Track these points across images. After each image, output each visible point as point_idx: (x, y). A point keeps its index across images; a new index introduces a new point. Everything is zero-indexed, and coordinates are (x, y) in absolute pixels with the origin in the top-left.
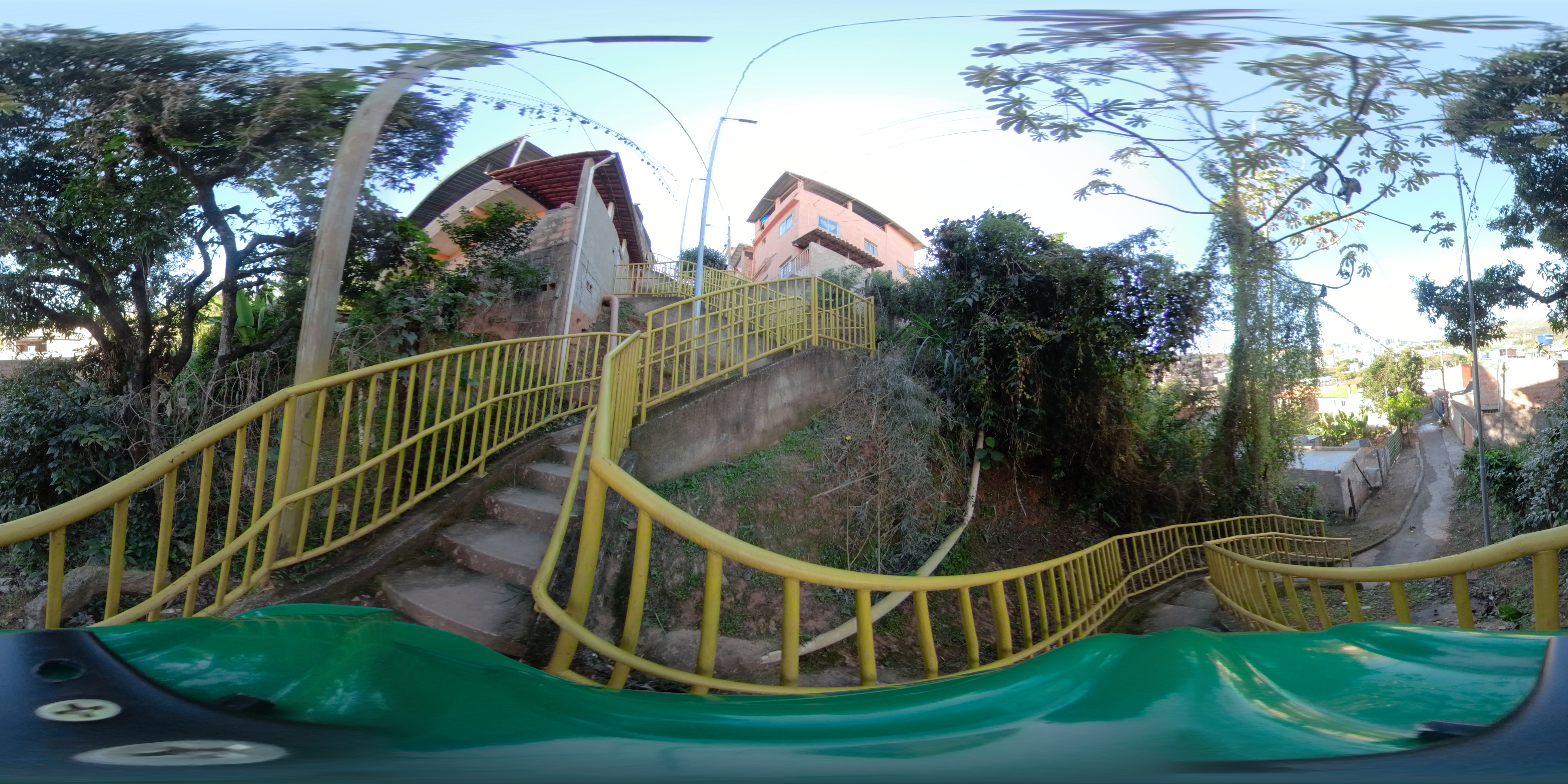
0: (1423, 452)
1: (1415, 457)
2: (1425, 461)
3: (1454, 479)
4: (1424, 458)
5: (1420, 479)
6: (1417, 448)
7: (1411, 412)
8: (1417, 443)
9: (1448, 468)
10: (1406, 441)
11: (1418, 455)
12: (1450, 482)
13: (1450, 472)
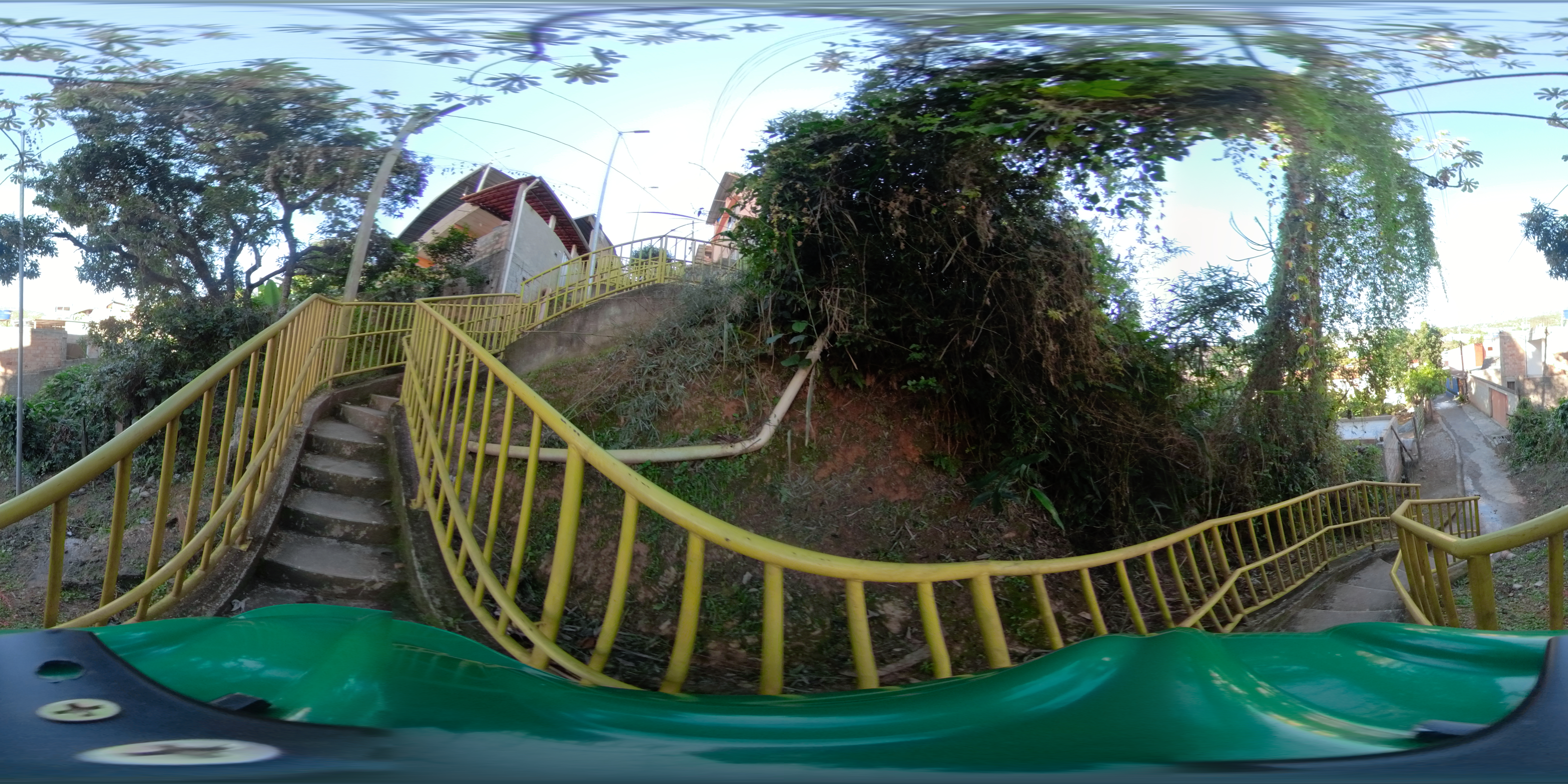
0: (1449, 426)
1: (1442, 430)
2: (1455, 434)
3: (1495, 449)
4: (1453, 431)
5: (1457, 451)
6: (1441, 422)
8: (1439, 419)
9: (1481, 439)
10: (1428, 416)
11: (1445, 428)
12: (1493, 453)
13: (1489, 444)
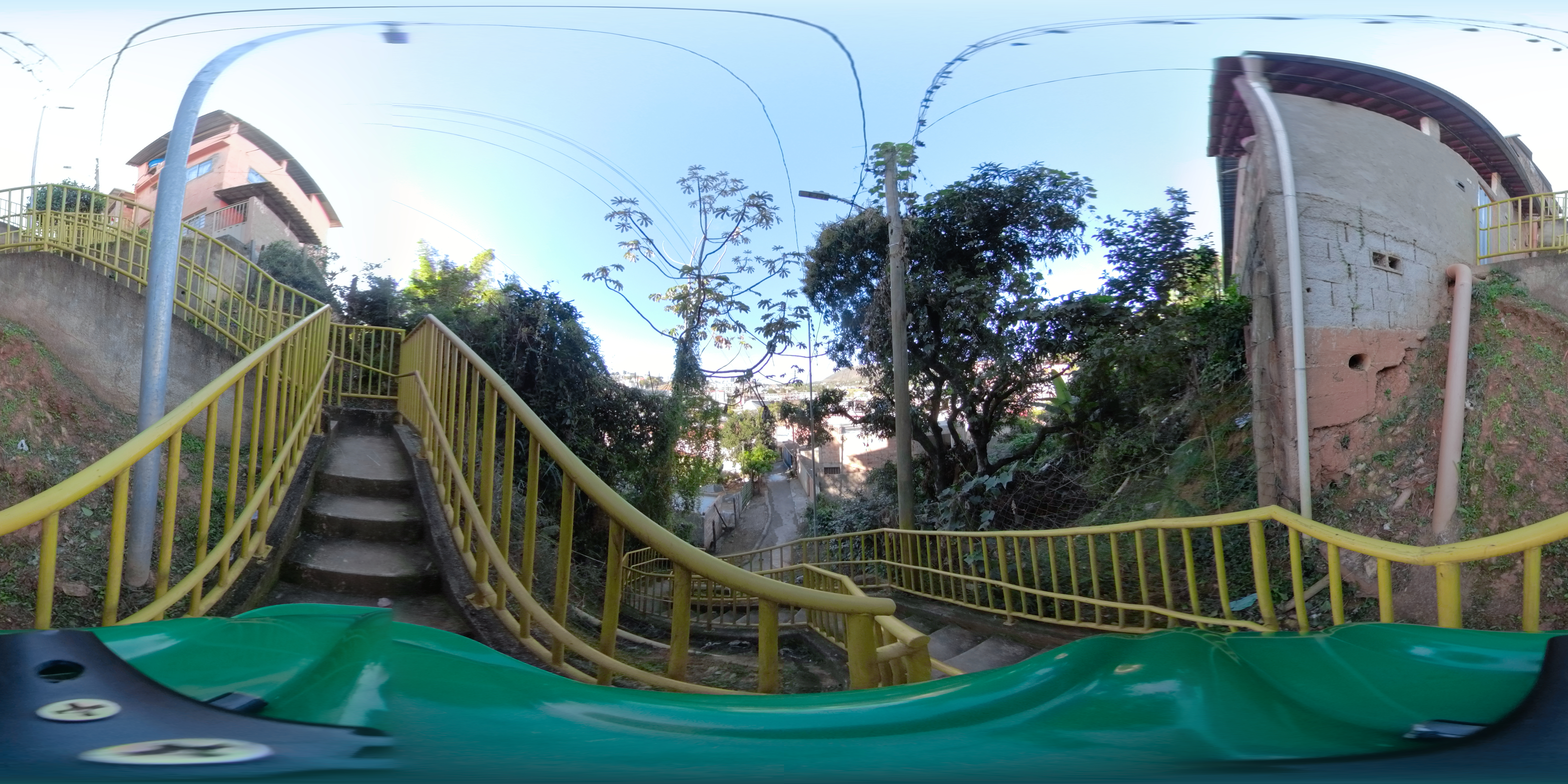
0: (771, 500)
1: (764, 504)
2: (772, 508)
3: (796, 525)
4: (772, 505)
5: (768, 524)
6: (766, 495)
7: (763, 465)
8: (766, 491)
9: (793, 516)
10: (756, 490)
11: (767, 503)
12: (794, 528)
13: (795, 520)
